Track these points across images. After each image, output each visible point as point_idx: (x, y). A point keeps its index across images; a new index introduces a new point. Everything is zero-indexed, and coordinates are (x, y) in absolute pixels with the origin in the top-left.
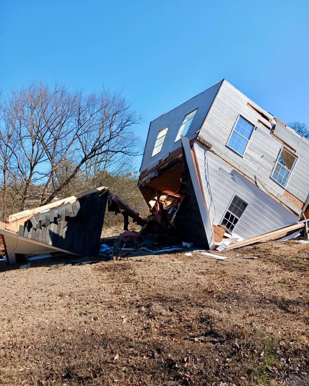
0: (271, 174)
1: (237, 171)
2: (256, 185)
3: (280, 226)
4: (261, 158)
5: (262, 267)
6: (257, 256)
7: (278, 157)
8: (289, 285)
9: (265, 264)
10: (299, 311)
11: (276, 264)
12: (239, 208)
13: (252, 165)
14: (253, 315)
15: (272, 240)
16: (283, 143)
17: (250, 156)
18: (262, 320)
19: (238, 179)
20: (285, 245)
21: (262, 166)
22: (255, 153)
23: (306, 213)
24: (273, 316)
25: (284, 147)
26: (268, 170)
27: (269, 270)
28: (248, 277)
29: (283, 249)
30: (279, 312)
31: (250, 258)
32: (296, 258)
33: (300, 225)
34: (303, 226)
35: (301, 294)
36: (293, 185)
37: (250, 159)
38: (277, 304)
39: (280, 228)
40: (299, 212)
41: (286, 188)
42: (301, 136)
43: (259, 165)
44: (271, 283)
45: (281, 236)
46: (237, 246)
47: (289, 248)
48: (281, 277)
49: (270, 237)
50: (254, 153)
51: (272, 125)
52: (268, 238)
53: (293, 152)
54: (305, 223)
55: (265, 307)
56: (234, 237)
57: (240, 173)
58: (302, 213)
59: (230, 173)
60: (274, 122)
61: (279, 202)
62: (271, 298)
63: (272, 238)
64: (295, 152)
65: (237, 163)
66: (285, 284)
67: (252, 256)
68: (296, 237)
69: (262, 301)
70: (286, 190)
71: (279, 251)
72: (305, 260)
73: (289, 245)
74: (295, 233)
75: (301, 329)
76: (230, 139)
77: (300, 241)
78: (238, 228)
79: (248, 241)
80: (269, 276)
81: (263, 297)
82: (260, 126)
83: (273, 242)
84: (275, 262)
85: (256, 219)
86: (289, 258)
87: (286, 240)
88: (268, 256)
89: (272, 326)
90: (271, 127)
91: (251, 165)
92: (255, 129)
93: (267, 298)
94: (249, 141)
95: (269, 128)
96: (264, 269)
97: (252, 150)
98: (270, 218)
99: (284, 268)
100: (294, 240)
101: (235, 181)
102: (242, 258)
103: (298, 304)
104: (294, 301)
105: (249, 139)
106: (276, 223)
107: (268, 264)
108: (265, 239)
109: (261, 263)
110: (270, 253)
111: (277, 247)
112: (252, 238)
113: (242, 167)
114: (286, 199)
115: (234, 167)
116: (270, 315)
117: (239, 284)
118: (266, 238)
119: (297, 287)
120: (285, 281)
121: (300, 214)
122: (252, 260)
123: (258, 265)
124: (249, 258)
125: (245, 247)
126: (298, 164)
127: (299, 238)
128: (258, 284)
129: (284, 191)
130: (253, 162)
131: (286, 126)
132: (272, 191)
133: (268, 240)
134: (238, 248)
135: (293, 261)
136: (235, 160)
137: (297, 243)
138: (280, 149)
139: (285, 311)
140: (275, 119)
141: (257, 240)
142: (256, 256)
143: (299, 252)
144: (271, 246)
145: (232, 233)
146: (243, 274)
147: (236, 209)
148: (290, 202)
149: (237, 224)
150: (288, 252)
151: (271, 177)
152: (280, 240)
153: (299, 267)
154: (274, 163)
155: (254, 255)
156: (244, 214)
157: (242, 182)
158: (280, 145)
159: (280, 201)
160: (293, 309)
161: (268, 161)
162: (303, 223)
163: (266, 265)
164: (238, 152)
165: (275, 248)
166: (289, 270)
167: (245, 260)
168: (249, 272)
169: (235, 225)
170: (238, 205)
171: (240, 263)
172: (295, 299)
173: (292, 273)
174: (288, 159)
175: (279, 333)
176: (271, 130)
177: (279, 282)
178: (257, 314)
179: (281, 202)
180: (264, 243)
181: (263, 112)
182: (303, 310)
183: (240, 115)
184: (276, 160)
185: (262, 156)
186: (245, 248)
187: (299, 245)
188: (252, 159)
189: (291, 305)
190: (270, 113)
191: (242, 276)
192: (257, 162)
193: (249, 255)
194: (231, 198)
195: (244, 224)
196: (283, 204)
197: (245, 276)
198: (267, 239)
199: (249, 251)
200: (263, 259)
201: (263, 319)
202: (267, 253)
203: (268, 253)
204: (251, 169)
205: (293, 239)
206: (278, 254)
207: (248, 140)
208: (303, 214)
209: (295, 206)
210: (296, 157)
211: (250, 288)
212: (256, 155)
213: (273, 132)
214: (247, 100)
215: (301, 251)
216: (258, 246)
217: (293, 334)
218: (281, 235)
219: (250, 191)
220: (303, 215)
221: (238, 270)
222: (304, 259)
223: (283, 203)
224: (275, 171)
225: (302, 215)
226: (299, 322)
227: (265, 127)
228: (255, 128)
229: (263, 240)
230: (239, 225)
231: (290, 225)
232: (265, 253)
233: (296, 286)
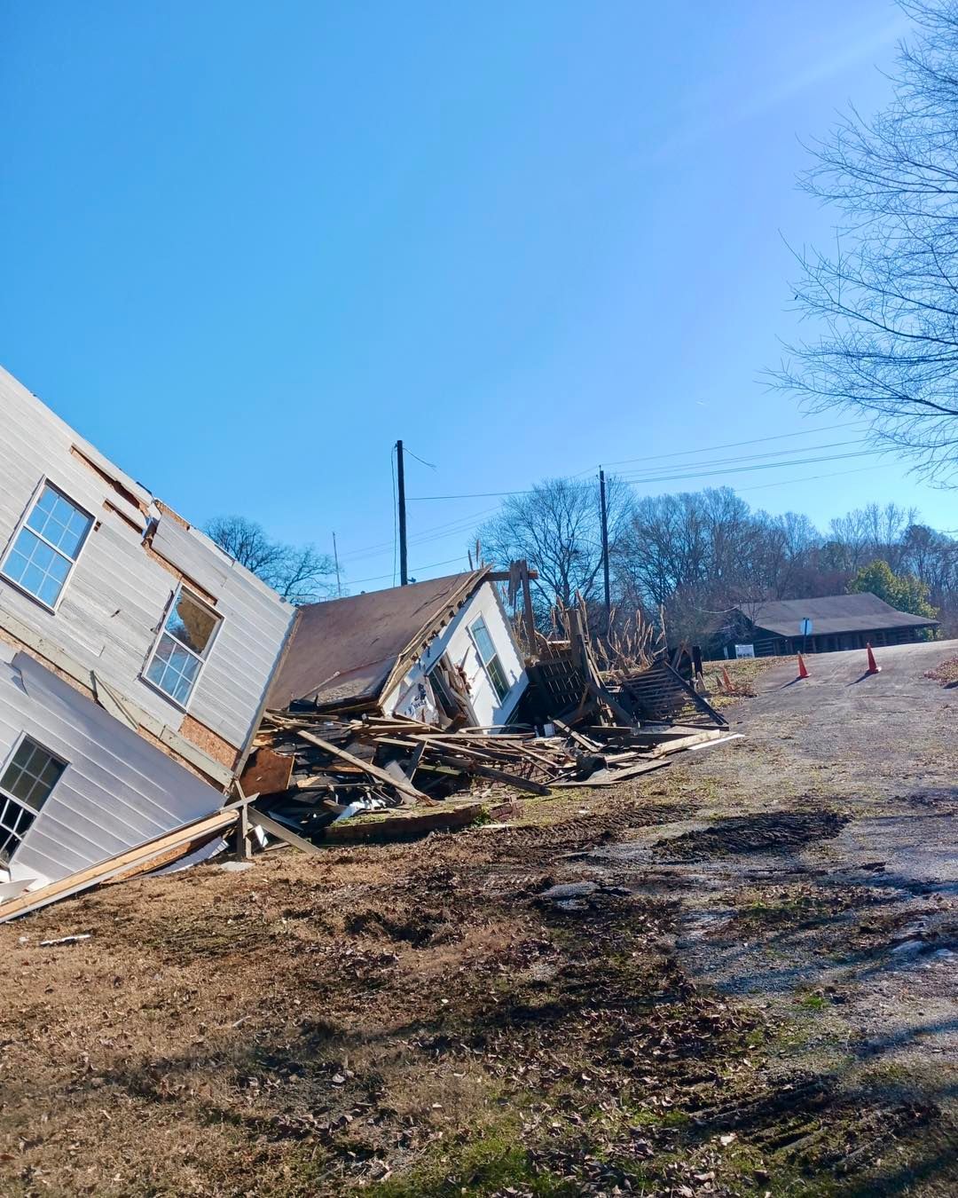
0: (143, 668)
1: (34, 656)
2: (96, 699)
3: (170, 826)
4: (113, 616)
5: (99, 965)
6: (89, 932)
7: (164, 616)
8: (172, 1011)
9: (111, 954)
10: (187, 1088)
11: (145, 948)
12: (38, 779)
13: (82, 638)
14: (40, 1140)
15: (143, 871)
16: (180, 575)
17: (78, 608)
18: (69, 1151)
19: (34, 681)
20: (180, 883)
21: (117, 642)
22: (93, 599)
23: (245, 779)
24: (107, 1127)
25: (183, 588)
26: (133, 654)
27: (118, 972)
28: (47, 1008)
29: (170, 897)
30: (127, 1109)
31: (62, 943)
32: (206, 919)
33: (227, 817)
34: (236, 819)
35: (202, 1031)
36: (207, 700)
37: (76, 620)
38: (124, 1083)
39: (168, 831)
40: (224, 777)
41: (187, 709)
42: (231, 558)
43: (105, 640)
44: (118, 1015)
45: (171, 857)
46: (26, 906)
47: (191, 890)
48: (153, 989)
49: (136, 864)
50: (92, 603)
51: (147, 519)
52: (130, 868)
53: (209, 602)
54: (240, 809)
55: (85, 1101)
56: (16, 879)
57: (42, 662)
58: (233, 780)
59: (10, 662)
60: (154, 513)
61: (165, 750)
62: (109, 1067)
63: (146, 865)
64: (215, 604)
65: (35, 632)
66: (161, 1009)
67: (73, 934)
68: (214, 854)
69: (80, 1085)
70: (188, 715)
71: (159, 905)
72: (230, 921)
73: (191, 881)
74: (212, 842)
75: (185, 1146)
76: (9, 552)
77: (223, 866)
78: (32, 844)
79: (66, 883)
80: (113, 993)
81: (84, 1070)
82: (110, 519)
83: (147, 878)
84: (144, 943)
85: (94, 811)
86: (186, 925)
87: (187, 867)
88: (125, 927)
89: (99, 1162)
90: (145, 526)
91: (80, 637)
92: (96, 529)
93: (96, 1069)
94: (76, 564)
95: (139, 530)
96: (102, 973)
97: (85, 593)
98: (138, 804)
99: (165, 957)
100: (207, 864)
101: (25, 690)
102: (37, 944)
103: (188, 1066)
104: (177, 1060)
105: (75, 556)
106: (156, 817)
107: (120, 951)
108: (119, 872)
109: (99, 953)
110: (131, 915)
111: (155, 894)
112: (81, 872)
113: (51, 643)
114: (187, 740)
115: (25, 644)
116: (98, 1126)
117: (10, 1042)
118: (124, 869)
119: (195, 1010)
120: (163, 1001)
121: (227, 785)
122: (71, 946)
123: (87, 962)
124: (60, 944)
125: (56, 906)
126: (222, 636)
127: (222, 858)
128: (76, 1029)
129: (182, 716)
130: (87, 630)
131: (188, 528)
132: (146, 718)
133: (131, 873)
134: (28, 914)
135: (195, 931)
136: (26, 620)
137: (215, 874)
138: (172, 592)
139: (147, 1100)
140: (156, 505)
141: (95, 876)
142: (85, 933)
143: (217, 900)
144: (140, 890)
145: (10, 866)
146: (30, 1003)
147: (27, 781)
148: (200, 750)
149: (28, 833)
150: (187, 905)
151: (144, 675)
152: (168, 871)
153: (211, 946)
154: (152, 635)
155: (80, 929)
156: (53, 796)
157: (49, 693)
158: (172, 583)
159: (169, 747)
160: (171, 1085)
161: (134, 627)
162: (236, 811)
163: (111, 958)
164: (37, 597)
165: (150, 896)
166: (180, 963)
167: (45, 950)
168: (51, 991)
169: (23, 837)
170: (35, 768)
171: (27, 964)
172: (181, 1053)
173: (186, 971)
174: (199, 620)
175: (117, 1178)
176: (144, 534)
177: (144, 1007)
178: (53, 1135)
179: (172, 750)
180: (117, 884)
181: (120, 480)
182: (198, 1082)
183: (48, 480)
184: (160, 625)
185: (116, 610)
186: (52, 911)
187: (220, 879)
188: (83, 620)
189: (167, 1076)
190: (142, 486)
191: (24, 1010)
192: (100, 630)
193: (63, 930)
194: (10, 746)
195: (56, 830)
196: (178, 757)
197: (36, 1007)
198: (129, 870)
199: (65, 917)
200: (105, 938)
201: (73, 1147)
202: (121, 915)
203: (126, 918)
204: (80, 651)
205: (208, 862)
206: (154, 916)
207: (72, 561)
208: (237, 783)
209: (214, 760)
210: (216, 618)
211: (46, 1047)
212: (98, 607)
213: (151, 542)
214: (70, 436)
215: (223, 898)
216: (94, 897)
217: (158, 1170)
218: (171, 852)
219: (75, 720)
220: (235, 785)
221: (15, 990)
222: (227, 919)
223: (178, 754)
224: (155, 659)
225: (233, 786)
226: (182, 1124)
227: (126, 525)
228: (94, 525)
229: (117, 875)
230: (36, 835)
231: (200, 818)
232: (117, 919)
233: (193, 1008)
